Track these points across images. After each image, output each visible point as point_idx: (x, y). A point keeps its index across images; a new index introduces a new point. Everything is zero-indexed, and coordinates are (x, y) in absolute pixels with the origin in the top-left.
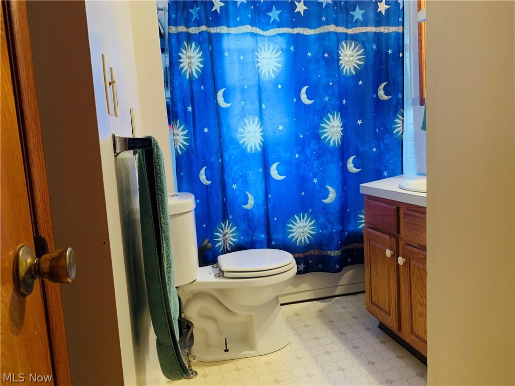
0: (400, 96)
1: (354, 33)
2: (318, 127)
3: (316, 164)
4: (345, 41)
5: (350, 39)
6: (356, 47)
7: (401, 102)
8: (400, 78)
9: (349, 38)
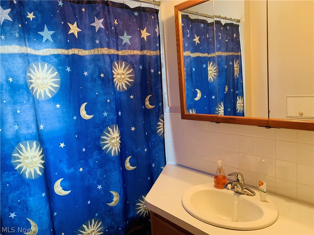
0: (160, 104)
1: (124, 54)
2: (99, 139)
3: (99, 172)
4: (117, 61)
5: (121, 60)
6: (126, 67)
7: (161, 109)
8: (160, 90)
9: (119, 59)
